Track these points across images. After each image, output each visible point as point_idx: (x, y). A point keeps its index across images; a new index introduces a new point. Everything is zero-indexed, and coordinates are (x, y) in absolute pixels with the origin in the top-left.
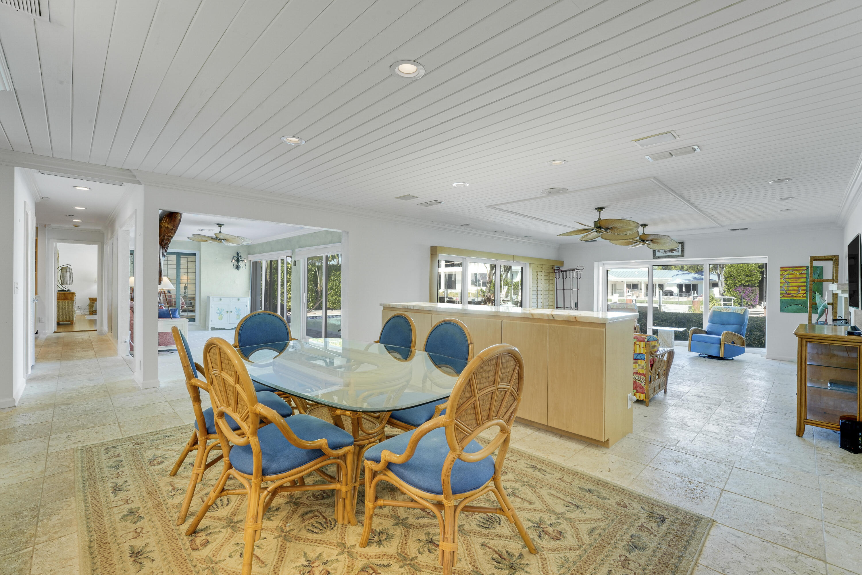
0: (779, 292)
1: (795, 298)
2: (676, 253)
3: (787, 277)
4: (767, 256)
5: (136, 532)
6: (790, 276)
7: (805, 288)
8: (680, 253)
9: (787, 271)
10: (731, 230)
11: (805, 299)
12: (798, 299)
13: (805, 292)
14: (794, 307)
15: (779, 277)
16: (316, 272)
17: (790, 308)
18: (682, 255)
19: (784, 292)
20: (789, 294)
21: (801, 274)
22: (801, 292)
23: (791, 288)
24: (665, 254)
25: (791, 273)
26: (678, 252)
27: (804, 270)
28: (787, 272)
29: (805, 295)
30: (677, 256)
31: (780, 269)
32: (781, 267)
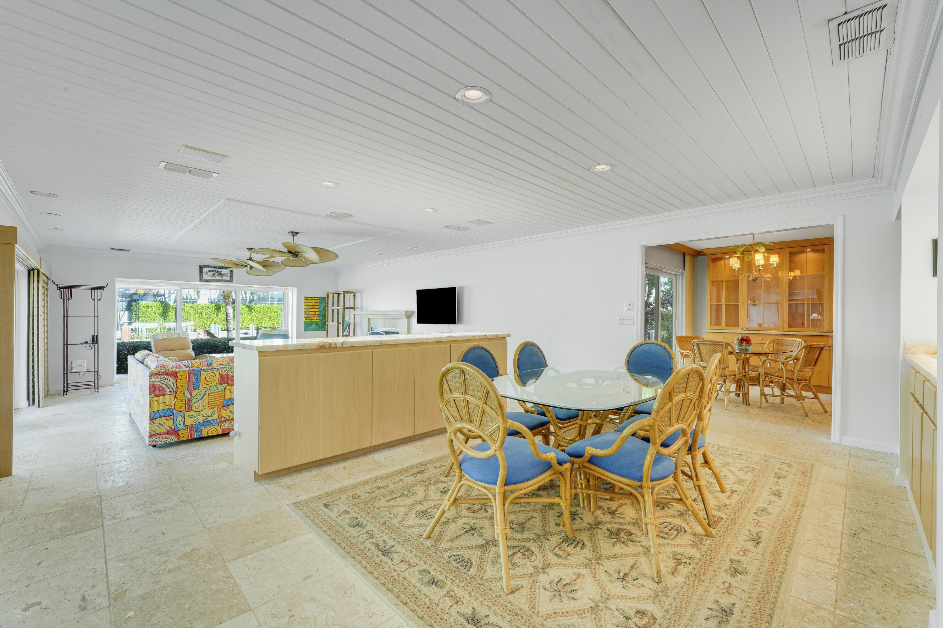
0: (304, 316)
1: (312, 320)
2: (224, 278)
3: (308, 304)
5: (745, 554)
6: (310, 304)
7: (318, 313)
8: (228, 278)
9: (308, 300)
11: (318, 320)
12: (314, 321)
13: (318, 315)
14: (312, 327)
15: (304, 304)
17: (310, 327)
18: (231, 281)
19: (307, 316)
20: (310, 317)
21: (316, 302)
22: (316, 316)
23: (310, 313)
24: (213, 278)
25: (311, 301)
26: (227, 276)
27: (318, 300)
28: (308, 301)
29: (318, 318)
30: (226, 281)
31: (304, 298)
32: (305, 297)
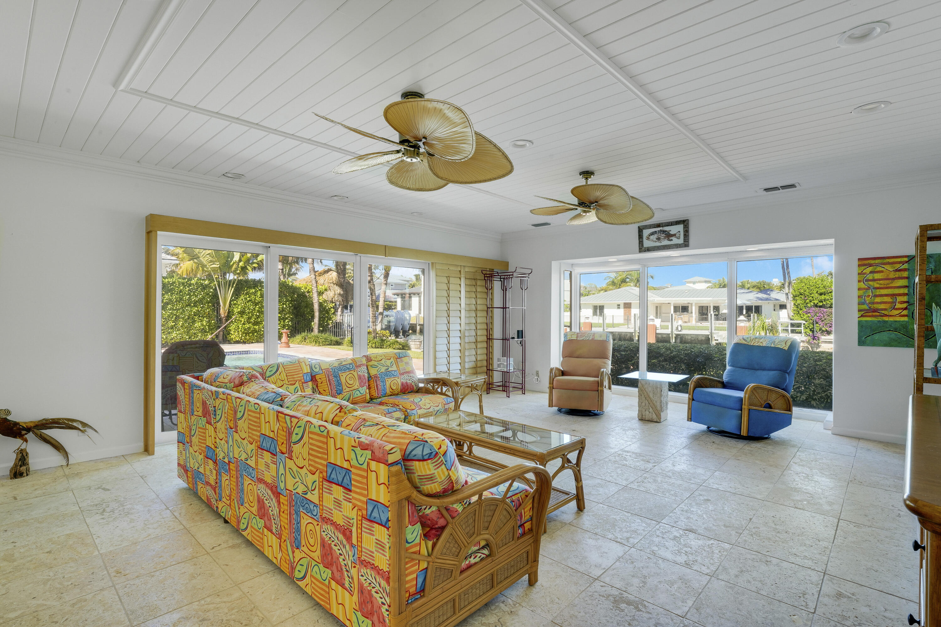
0: (856, 307)
1: (886, 319)
2: (675, 241)
3: (870, 277)
4: (832, 241)
6: (877, 276)
7: (905, 299)
8: (681, 241)
9: (871, 265)
10: (767, 190)
11: (906, 319)
12: (891, 319)
13: (905, 305)
14: (885, 336)
15: (856, 278)
16: (215, 289)
17: (876, 337)
18: (686, 244)
19: (865, 307)
20: (875, 311)
21: (897, 270)
22: (898, 306)
23: (878, 300)
24: (658, 244)
25: (879, 269)
26: (679, 238)
27: (903, 263)
28: (870, 269)
29: (905, 312)
30: (677, 246)
31: (856, 263)
32: (859, 259)
